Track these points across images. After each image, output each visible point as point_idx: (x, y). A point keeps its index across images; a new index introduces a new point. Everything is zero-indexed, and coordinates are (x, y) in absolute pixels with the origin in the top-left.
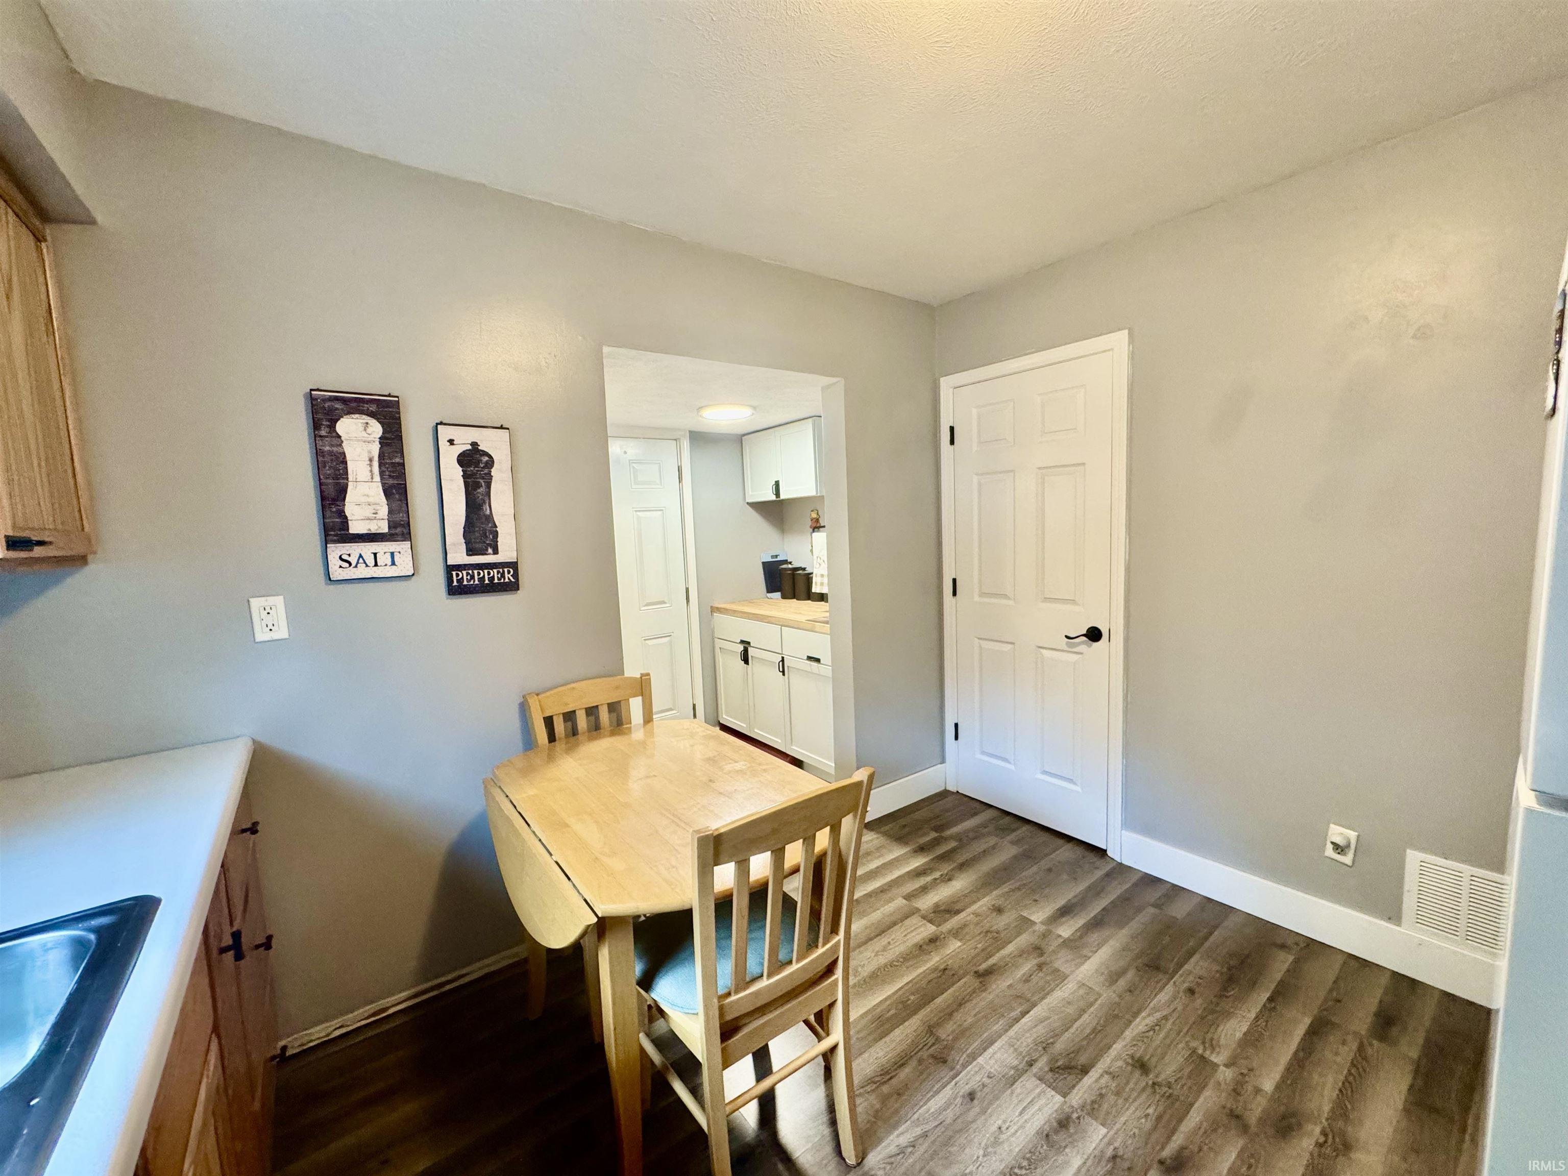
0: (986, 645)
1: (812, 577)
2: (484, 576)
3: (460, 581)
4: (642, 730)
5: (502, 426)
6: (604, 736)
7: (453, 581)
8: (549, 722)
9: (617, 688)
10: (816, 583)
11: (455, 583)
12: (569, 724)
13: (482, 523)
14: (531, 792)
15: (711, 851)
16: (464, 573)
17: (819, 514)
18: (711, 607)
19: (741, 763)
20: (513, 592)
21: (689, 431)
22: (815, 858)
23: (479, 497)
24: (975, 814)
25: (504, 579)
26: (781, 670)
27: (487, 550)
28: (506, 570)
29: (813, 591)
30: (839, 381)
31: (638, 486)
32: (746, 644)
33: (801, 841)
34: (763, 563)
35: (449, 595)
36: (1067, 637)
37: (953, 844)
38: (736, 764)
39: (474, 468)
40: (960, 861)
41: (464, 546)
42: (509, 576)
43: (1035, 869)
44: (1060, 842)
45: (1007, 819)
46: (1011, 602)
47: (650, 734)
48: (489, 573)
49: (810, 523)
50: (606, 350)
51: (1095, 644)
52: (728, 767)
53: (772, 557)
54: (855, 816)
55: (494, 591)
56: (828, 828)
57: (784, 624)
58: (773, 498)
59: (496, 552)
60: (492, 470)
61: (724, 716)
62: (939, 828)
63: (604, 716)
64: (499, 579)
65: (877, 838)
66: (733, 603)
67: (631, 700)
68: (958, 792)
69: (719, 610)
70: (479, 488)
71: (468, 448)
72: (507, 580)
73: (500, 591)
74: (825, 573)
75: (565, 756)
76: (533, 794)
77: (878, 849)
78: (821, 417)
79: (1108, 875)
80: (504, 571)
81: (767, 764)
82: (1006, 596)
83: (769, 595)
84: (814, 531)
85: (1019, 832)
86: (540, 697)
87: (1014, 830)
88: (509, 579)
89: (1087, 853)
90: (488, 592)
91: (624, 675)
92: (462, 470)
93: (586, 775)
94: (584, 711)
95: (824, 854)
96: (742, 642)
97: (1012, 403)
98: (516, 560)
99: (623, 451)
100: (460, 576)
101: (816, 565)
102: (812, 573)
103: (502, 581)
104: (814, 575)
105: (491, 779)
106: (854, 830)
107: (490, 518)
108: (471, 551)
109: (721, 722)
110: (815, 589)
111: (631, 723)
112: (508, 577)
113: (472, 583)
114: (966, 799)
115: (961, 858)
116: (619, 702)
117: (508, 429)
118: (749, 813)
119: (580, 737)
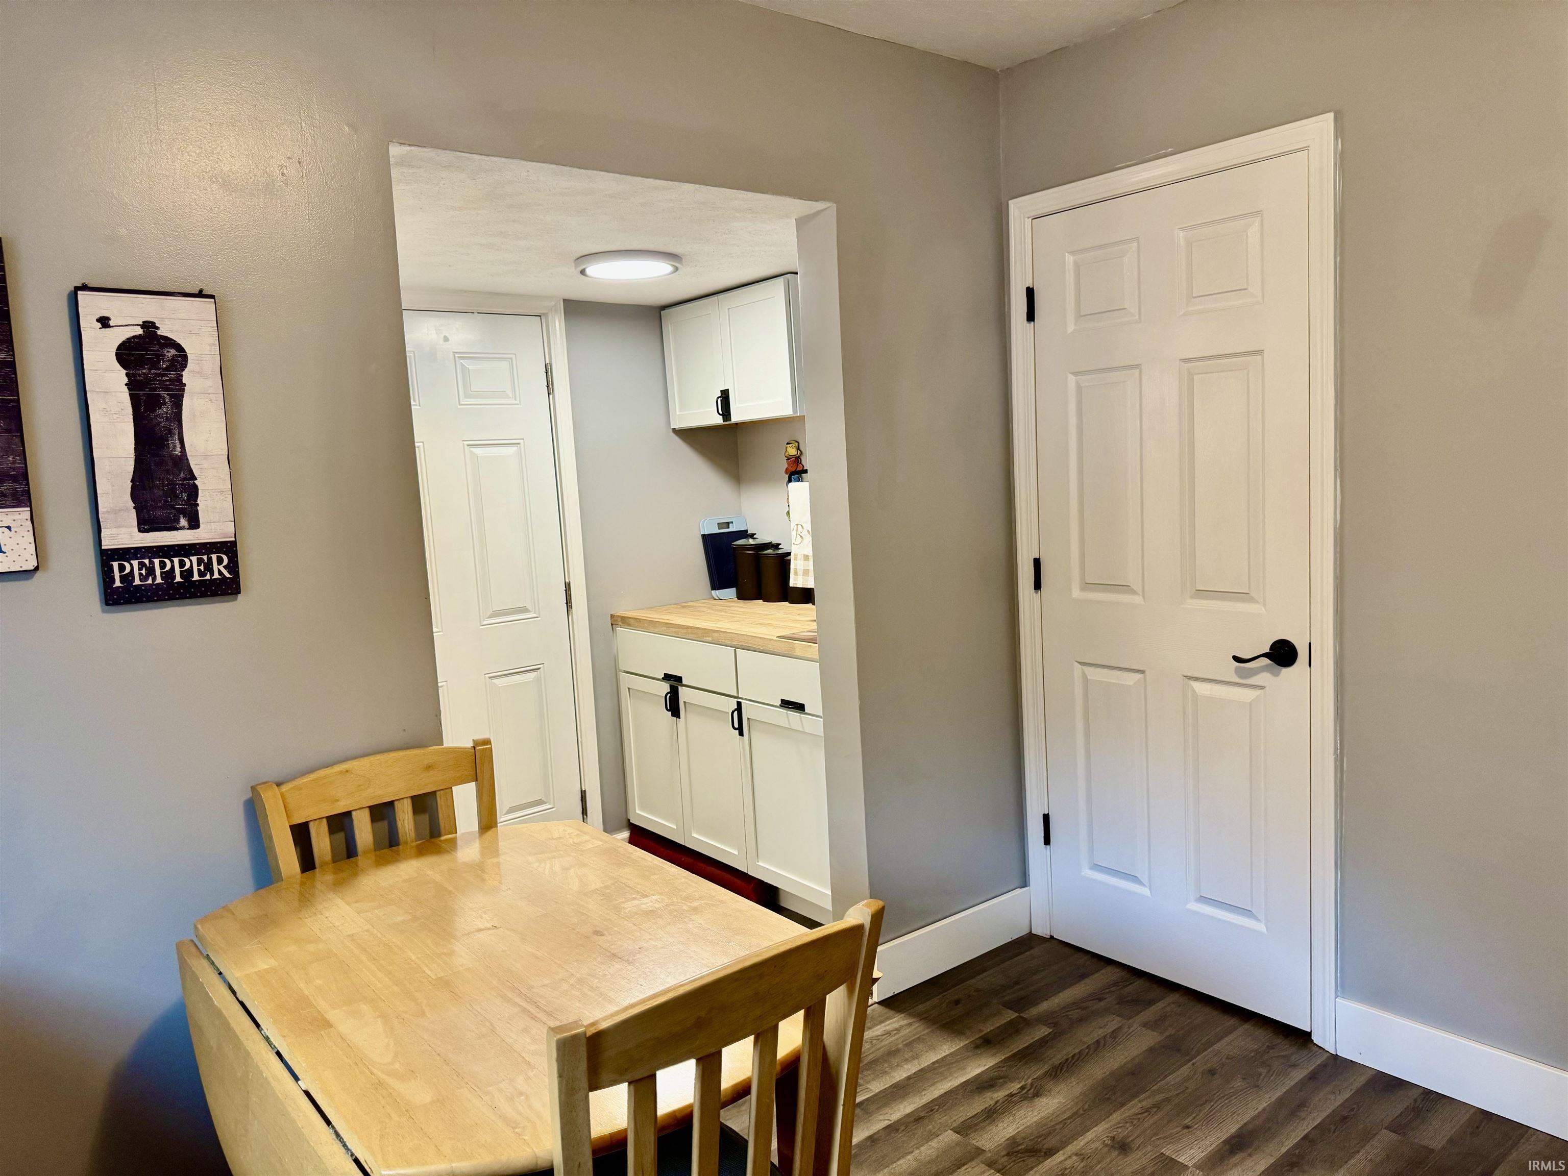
0: (1095, 674)
1: (790, 560)
2: (173, 567)
3: (127, 579)
4: (477, 841)
5: (201, 291)
6: (407, 858)
7: (114, 581)
8: (301, 833)
9: (429, 768)
10: (796, 570)
11: (118, 583)
12: (341, 836)
13: (168, 472)
14: (263, 963)
15: (583, 1066)
16: (135, 563)
17: (801, 448)
18: (612, 616)
19: (655, 898)
20: (231, 597)
21: (564, 300)
22: (778, 1068)
23: (158, 424)
24: (1083, 977)
25: (212, 574)
26: (736, 725)
27: (178, 521)
28: (214, 557)
29: (792, 584)
30: (829, 207)
31: (472, 401)
32: (674, 681)
33: (752, 1038)
34: (704, 536)
35: (107, 604)
36: (1236, 659)
37: (1042, 1031)
38: (645, 900)
39: (150, 369)
40: (1057, 1059)
41: (133, 515)
42: (221, 567)
43: (1185, 1070)
44: (1231, 1022)
45: (1139, 983)
46: (1138, 600)
47: (492, 850)
48: (182, 564)
49: (784, 465)
50: (396, 151)
51: (1285, 671)
52: (629, 906)
53: (720, 525)
54: (850, 991)
55: (193, 596)
56: (801, 1013)
57: (740, 645)
58: (719, 420)
59: (194, 524)
60: (184, 373)
61: (638, 812)
62: (1018, 1004)
63: (405, 819)
64: (201, 574)
65: (910, 1024)
66: (650, 608)
67: (456, 789)
68: (1052, 937)
69: (625, 621)
70: (160, 408)
71: (137, 334)
72: (216, 575)
73: (204, 595)
74: (809, 551)
75: (331, 895)
76: (266, 967)
77: (909, 1045)
78: (796, 273)
79: (1313, 1076)
80: (210, 559)
81: (701, 898)
82: (1125, 588)
83: (716, 593)
84: (790, 481)
85: (1160, 1005)
86: (284, 788)
87: (1151, 1002)
88: (220, 572)
89: (1279, 1040)
90: (183, 597)
91: (443, 745)
92: (127, 375)
93: (367, 931)
94: (366, 813)
95: (793, 1064)
96: (667, 677)
97: (1136, 244)
98: (233, 539)
99: (442, 336)
100: (128, 570)
101: (795, 539)
102: (789, 554)
103: (208, 577)
104: (792, 557)
105: (192, 941)
106: (850, 1015)
107: (182, 462)
108: (146, 524)
109: (631, 821)
110: (796, 580)
111: (456, 833)
112: (219, 569)
113: (150, 581)
114: (1067, 950)
115: (1058, 1055)
116: (434, 793)
117: (212, 297)
118: (661, 988)
119: (361, 860)
